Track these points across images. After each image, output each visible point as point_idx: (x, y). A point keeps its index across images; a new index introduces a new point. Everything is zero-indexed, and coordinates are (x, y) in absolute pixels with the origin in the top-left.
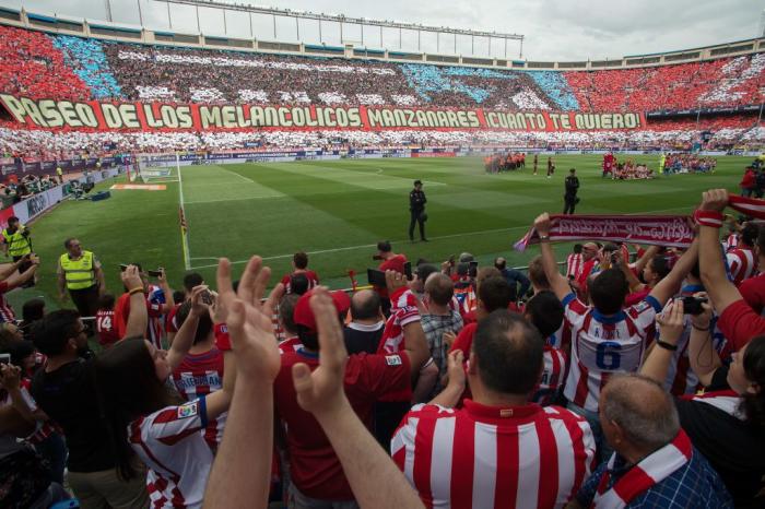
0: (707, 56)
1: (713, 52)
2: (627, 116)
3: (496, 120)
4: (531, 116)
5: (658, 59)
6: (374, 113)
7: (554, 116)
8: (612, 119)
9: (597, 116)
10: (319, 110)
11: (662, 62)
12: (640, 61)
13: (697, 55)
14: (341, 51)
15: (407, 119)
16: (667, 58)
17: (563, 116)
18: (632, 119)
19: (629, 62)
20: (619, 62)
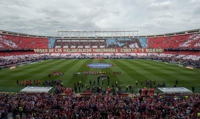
0: (187, 33)
1: (189, 32)
2: (160, 49)
3: (123, 50)
4: (133, 49)
5: (174, 34)
6: (94, 49)
7: (140, 49)
8: (156, 50)
9: (152, 49)
10: (84, 49)
11: (175, 35)
12: (169, 35)
13: (184, 33)
14: (95, 37)
15: (101, 51)
16: (176, 34)
17: (142, 49)
18: (161, 50)
19: (166, 35)
20: (163, 35)
